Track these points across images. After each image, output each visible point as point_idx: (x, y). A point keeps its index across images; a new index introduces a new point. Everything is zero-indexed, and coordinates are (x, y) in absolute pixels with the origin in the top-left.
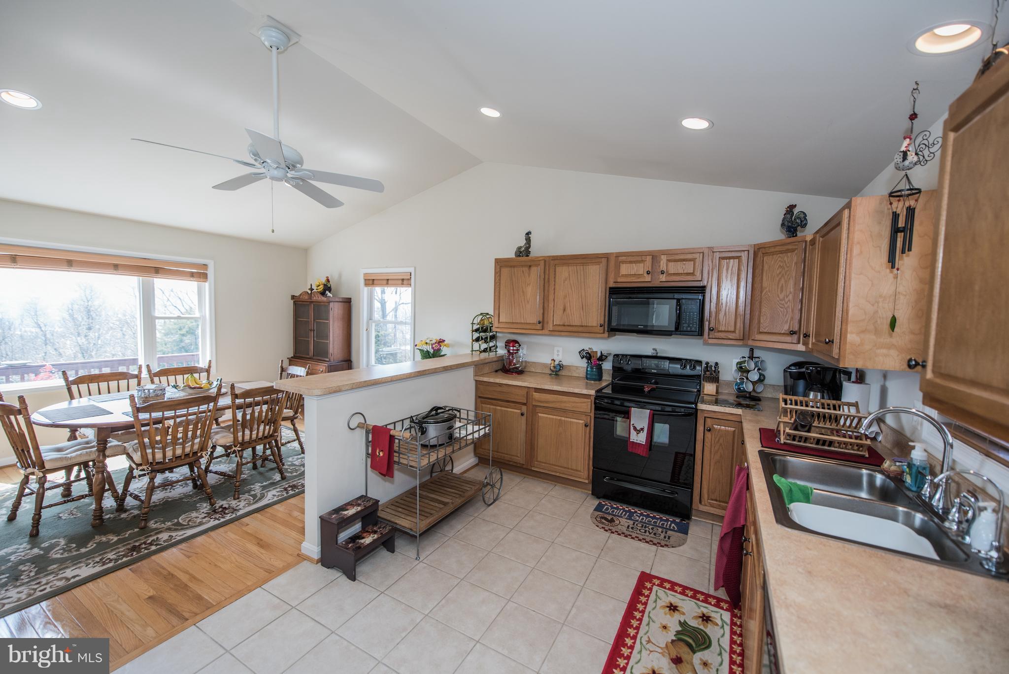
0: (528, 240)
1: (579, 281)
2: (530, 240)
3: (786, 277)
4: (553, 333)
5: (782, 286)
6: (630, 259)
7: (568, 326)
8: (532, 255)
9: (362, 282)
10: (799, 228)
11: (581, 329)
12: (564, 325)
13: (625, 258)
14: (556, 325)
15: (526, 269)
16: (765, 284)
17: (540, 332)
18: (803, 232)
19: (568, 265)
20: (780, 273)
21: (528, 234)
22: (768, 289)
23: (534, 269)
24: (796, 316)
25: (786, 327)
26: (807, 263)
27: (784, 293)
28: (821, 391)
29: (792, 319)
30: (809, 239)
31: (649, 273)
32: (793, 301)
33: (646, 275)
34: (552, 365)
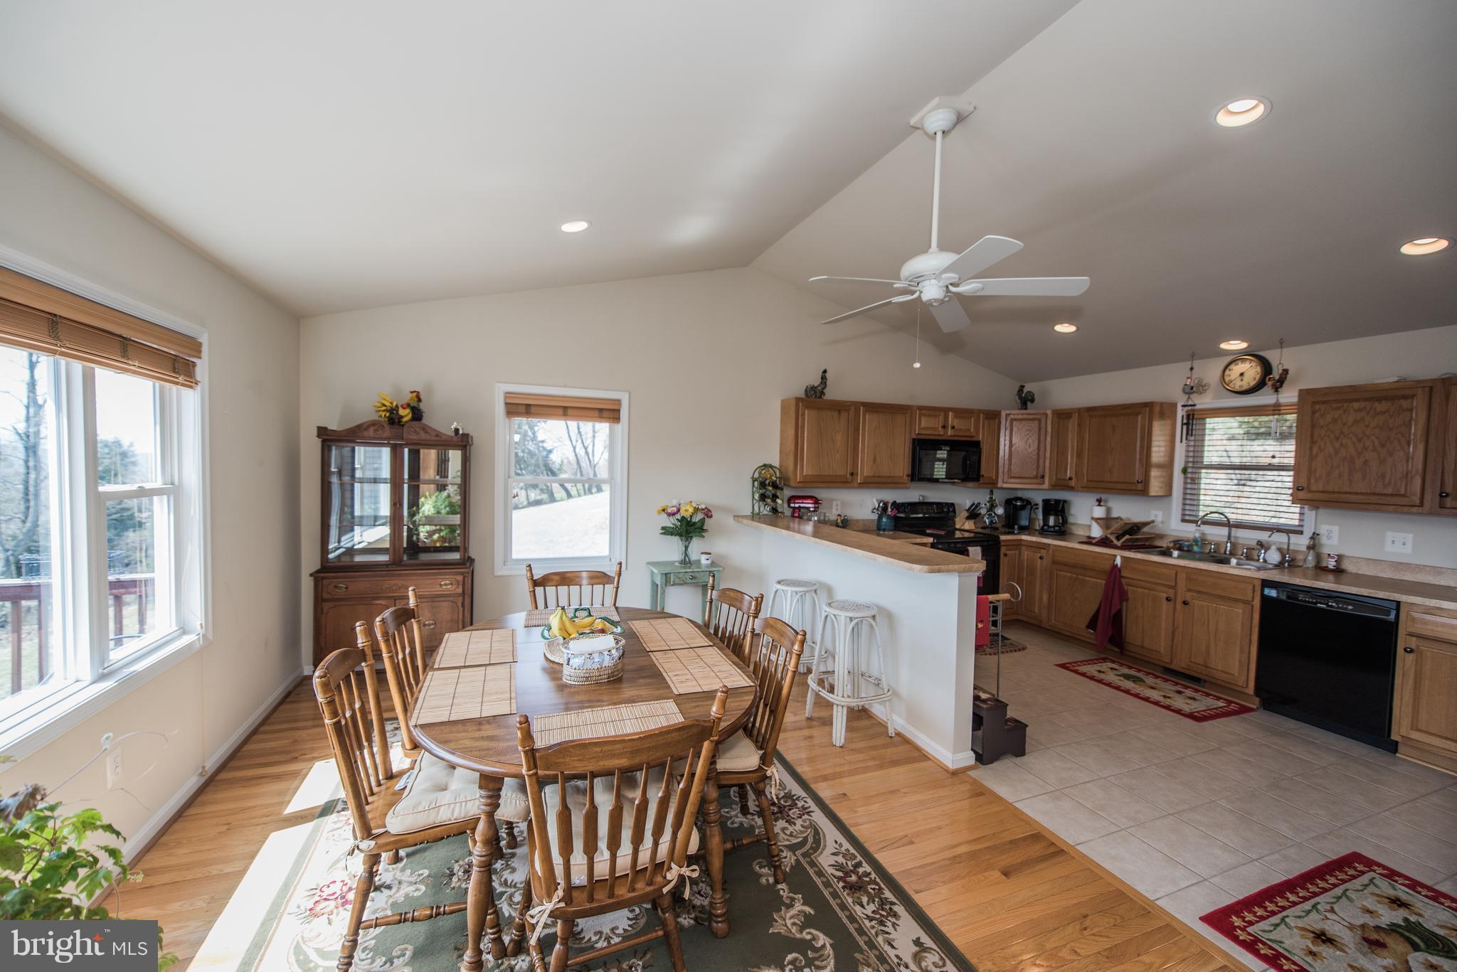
0: (824, 378)
1: (888, 431)
2: (826, 379)
3: (1033, 437)
5: (1030, 444)
6: (929, 412)
7: (877, 476)
8: (826, 397)
9: (500, 408)
10: (1029, 403)
11: (890, 480)
12: (874, 477)
13: (926, 411)
14: (866, 477)
15: (835, 414)
16: (1015, 442)
19: (878, 412)
20: (1027, 434)
21: (825, 372)
22: (1017, 445)
23: (844, 414)
24: (1041, 465)
25: (1035, 473)
26: (1049, 429)
27: (1032, 449)
28: (1056, 515)
29: (1038, 467)
30: (1049, 412)
31: (944, 427)
32: (1038, 454)
33: (940, 429)
34: (839, 521)
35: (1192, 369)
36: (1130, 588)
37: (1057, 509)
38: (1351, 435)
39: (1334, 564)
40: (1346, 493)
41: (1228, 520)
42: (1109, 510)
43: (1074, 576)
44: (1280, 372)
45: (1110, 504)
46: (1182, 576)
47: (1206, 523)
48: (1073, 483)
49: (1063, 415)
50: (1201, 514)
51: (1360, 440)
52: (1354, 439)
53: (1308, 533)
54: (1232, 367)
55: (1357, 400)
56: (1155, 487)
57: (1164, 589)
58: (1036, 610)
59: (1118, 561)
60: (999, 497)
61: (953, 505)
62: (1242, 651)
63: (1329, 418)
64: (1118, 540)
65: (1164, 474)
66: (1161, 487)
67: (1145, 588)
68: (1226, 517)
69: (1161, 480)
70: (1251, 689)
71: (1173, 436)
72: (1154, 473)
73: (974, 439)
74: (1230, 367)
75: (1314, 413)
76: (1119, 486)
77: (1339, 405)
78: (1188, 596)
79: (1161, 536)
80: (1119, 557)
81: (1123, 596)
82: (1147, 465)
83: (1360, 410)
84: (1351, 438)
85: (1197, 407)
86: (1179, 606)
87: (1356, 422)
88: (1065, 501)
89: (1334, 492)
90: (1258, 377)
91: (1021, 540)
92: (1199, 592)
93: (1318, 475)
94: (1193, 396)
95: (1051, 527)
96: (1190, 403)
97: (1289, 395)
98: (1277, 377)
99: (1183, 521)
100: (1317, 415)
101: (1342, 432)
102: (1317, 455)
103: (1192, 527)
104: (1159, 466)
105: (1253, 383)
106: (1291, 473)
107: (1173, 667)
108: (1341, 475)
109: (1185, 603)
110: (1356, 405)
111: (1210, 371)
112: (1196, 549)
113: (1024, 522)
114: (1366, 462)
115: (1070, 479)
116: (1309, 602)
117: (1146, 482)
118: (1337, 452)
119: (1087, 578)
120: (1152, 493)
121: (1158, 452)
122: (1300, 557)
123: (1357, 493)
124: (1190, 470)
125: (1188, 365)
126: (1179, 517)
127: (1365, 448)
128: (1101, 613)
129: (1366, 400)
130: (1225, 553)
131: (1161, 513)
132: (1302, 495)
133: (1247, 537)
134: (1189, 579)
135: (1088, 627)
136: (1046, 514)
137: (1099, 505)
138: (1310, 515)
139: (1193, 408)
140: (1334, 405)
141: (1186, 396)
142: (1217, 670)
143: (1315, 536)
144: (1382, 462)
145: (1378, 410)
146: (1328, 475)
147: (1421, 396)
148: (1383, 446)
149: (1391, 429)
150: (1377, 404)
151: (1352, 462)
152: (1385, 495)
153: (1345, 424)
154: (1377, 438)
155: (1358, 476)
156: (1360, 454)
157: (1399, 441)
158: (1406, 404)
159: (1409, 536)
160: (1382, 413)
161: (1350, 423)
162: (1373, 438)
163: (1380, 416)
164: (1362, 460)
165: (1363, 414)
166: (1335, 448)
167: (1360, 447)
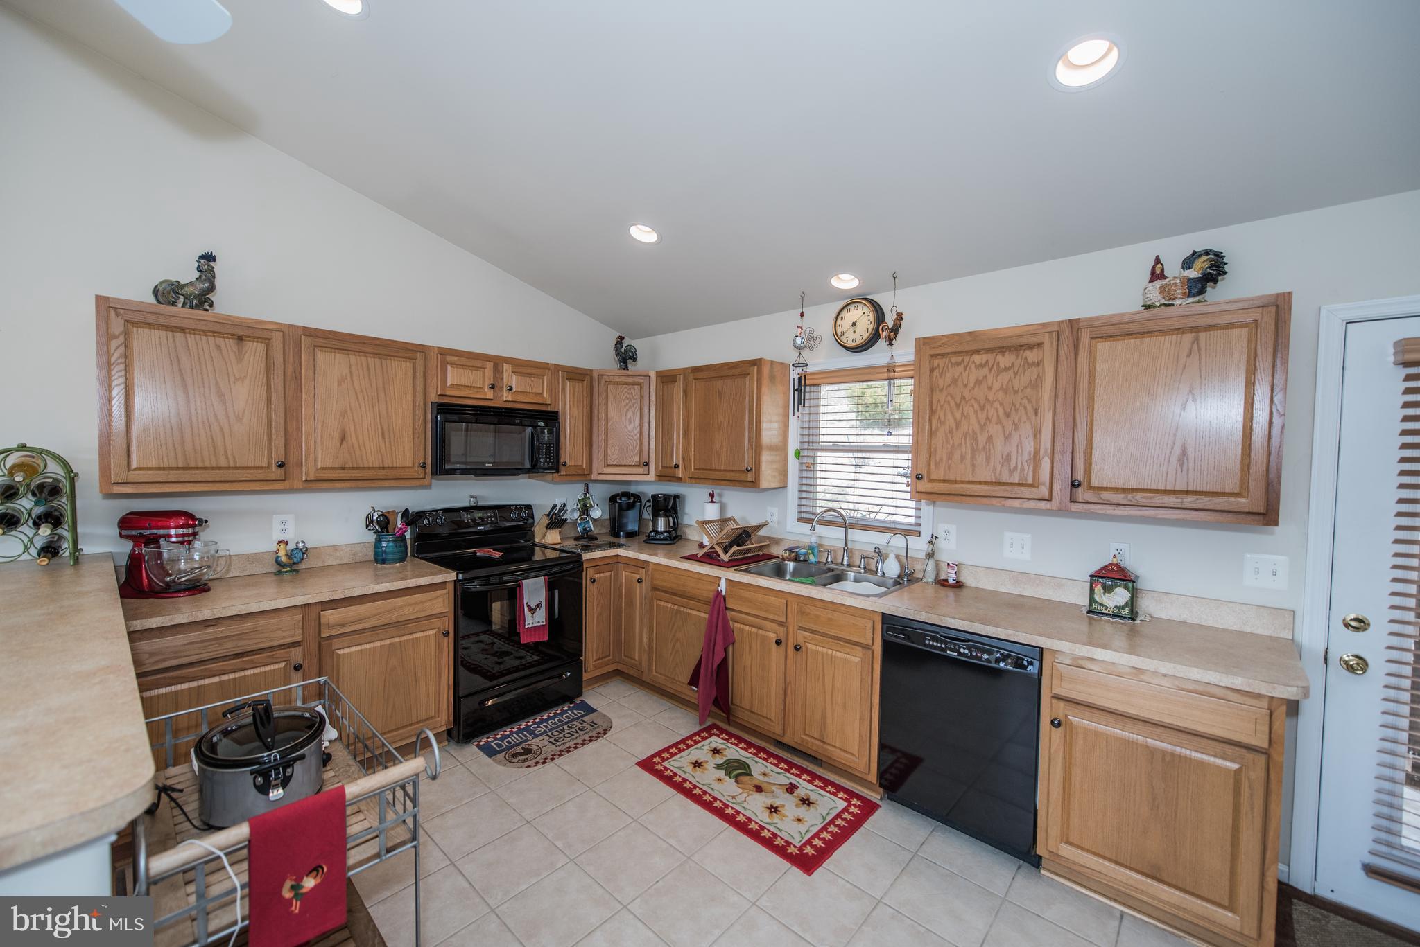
1: (374, 385)
3: (633, 409)
4: (311, 485)
5: (630, 417)
6: (463, 361)
7: (353, 468)
10: (630, 361)
11: (382, 474)
12: (343, 468)
13: (456, 358)
14: (323, 468)
15: (231, 344)
16: (611, 414)
17: (279, 486)
18: (635, 366)
19: (347, 351)
20: (627, 404)
21: (207, 257)
22: (614, 420)
24: (646, 448)
25: (637, 459)
26: (653, 398)
27: (632, 425)
28: (667, 516)
29: (641, 450)
30: (653, 375)
31: (492, 387)
32: (641, 433)
33: (486, 389)
34: (282, 553)
35: (802, 315)
36: (736, 625)
37: (668, 506)
38: (973, 402)
39: (954, 576)
41: (844, 519)
42: (723, 508)
43: (676, 607)
44: (895, 317)
45: (725, 500)
46: (794, 607)
47: (821, 522)
48: (680, 472)
49: (667, 378)
50: (819, 510)
51: (982, 408)
52: (976, 406)
53: (926, 536)
54: (844, 314)
55: (978, 352)
56: (768, 477)
57: (775, 626)
58: (637, 658)
59: (723, 587)
60: (599, 494)
61: (529, 507)
62: (861, 719)
63: (948, 377)
64: (726, 552)
65: (777, 458)
66: (774, 477)
67: (752, 626)
68: (842, 515)
69: (775, 466)
70: (873, 777)
71: (786, 407)
72: (765, 457)
73: (549, 409)
74: (842, 315)
75: (932, 370)
76: (730, 476)
77: (959, 359)
78: (801, 637)
79: (777, 541)
80: (725, 577)
81: (729, 638)
82: (758, 449)
83: (982, 366)
84: (973, 406)
85: (809, 369)
86: (791, 650)
87: (979, 382)
88: (676, 497)
89: (956, 482)
90: (871, 327)
91: (618, 556)
92: (812, 631)
93: (938, 459)
94: (804, 353)
95: (661, 533)
96: (802, 362)
97: (904, 351)
98: (890, 326)
99: (800, 520)
100: (936, 373)
101: (963, 397)
102: (937, 429)
103: (806, 527)
104: (772, 448)
105: (866, 336)
106: (909, 456)
107: (786, 740)
108: (963, 458)
109: (797, 648)
110: (978, 359)
111: (820, 320)
112: (812, 558)
113: (632, 527)
114: (990, 439)
115: (676, 466)
116: (936, 648)
117: (755, 469)
118: (958, 425)
119: (690, 611)
120: (764, 484)
121: (770, 432)
122: (918, 567)
123: (980, 483)
124: (805, 453)
125: (798, 309)
126: (796, 516)
127: (988, 419)
128: (703, 665)
129: (988, 351)
130: (842, 564)
131: (777, 509)
132: (924, 486)
133: (864, 541)
134: (801, 613)
135: (690, 683)
136: (656, 515)
137: (712, 502)
138: (927, 509)
139: (804, 368)
140: (955, 359)
141: (798, 353)
142: (835, 747)
143: (933, 539)
144: (1007, 438)
145: (1002, 365)
146: (949, 457)
147: (1047, 345)
148: (1008, 415)
149: (1016, 392)
150: (1000, 357)
151: (975, 439)
152: (1012, 484)
153: (966, 386)
154: (1001, 404)
155: (981, 458)
156: (983, 427)
157: (1025, 408)
158: (1032, 356)
159: (1028, 537)
160: (1006, 369)
161: (972, 384)
162: (997, 405)
163: (1004, 373)
164: (986, 435)
165: (985, 371)
166: (955, 420)
167: (982, 417)
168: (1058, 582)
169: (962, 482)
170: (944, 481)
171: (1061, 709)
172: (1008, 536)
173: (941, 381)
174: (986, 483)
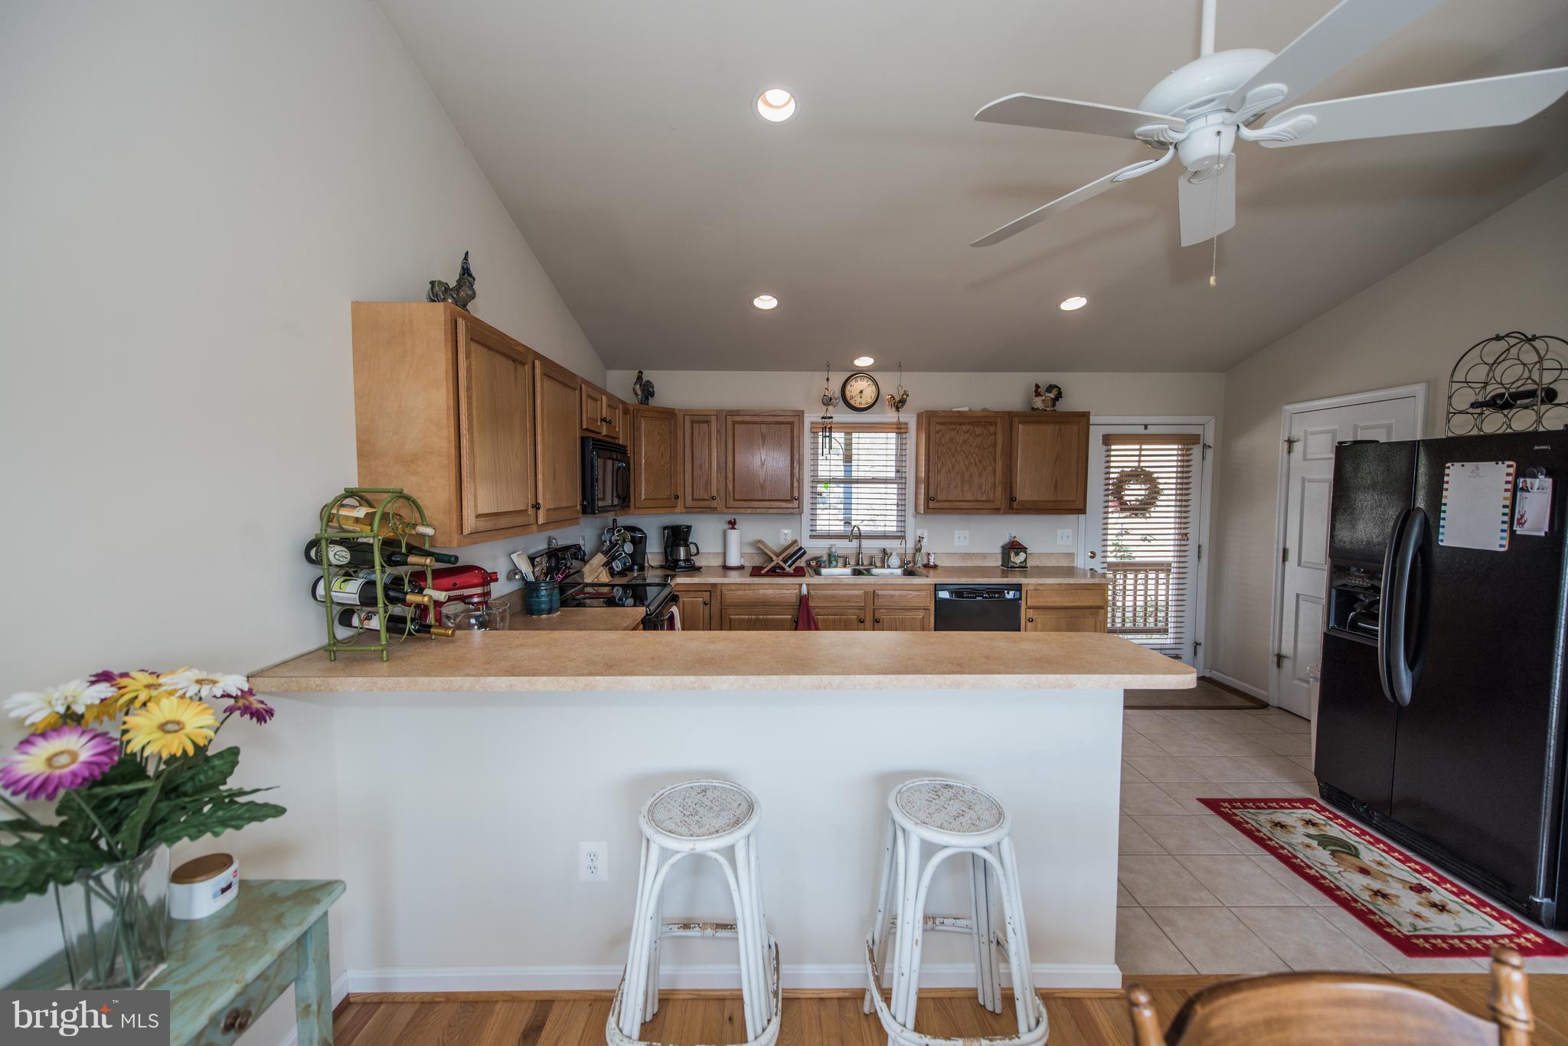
3: (665, 444)
5: (662, 453)
10: (650, 398)
20: (659, 440)
24: (675, 482)
25: (668, 492)
27: (664, 460)
30: (679, 413)
32: (671, 467)
35: (828, 380)
38: (962, 453)
40: (960, 501)
44: (902, 393)
49: (697, 417)
51: (967, 457)
52: (964, 456)
54: (851, 383)
55: (963, 424)
59: (804, 590)
61: (580, 547)
63: (948, 438)
67: (835, 615)
76: (776, 505)
77: (954, 427)
78: (879, 613)
82: (801, 480)
83: (967, 432)
84: (962, 455)
87: (965, 442)
89: (952, 501)
90: (874, 395)
91: (678, 584)
92: (887, 608)
93: (942, 487)
94: (830, 408)
96: (829, 415)
98: (898, 398)
99: (811, 537)
100: (940, 434)
101: (956, 450)
102: (941, 469)
105: (871, 401)
108: (956, 487)
109: (877, 621)
110: (964, 427)
114: (971, 475)
117: (800, 499)
118: (953, 467)
123: (966, 501)
125: (824, 375)
126: (808, 533)
127: (970, 464)
129: (969, 424)
130: (858, 564)
132: (933, 504)
138: (910, 521)
139: (831, 420)
140: (951, 427)
141: (825, 408)
143: (921, 539)
144: (980, 475)
145: (977, 433)
146: (949, 486)
147: (999, 424)
148: (980, 462)
149: (984, 449)
150: (976, 429)
151: (963, 475)
152: (982, 501)
153: (958, 443)
154: (977, 455)
155: (967, 487)
156: (967, 469)
157: (989, 458)
158: (992, 429)
159: (967, 532)
160: (979, 435)
161: (961, 443)
162: (975, 455)
163: (978, 438)
164: (969, 473)
165: (968, 436)
166: (965, 465)
167: (967, 463)
168: (984, 556)
169: (956, 501)
170: (946, 501)
171: (1031, 613)
172: (957, 532)
173: (943, 440)
174: (969, 501)
